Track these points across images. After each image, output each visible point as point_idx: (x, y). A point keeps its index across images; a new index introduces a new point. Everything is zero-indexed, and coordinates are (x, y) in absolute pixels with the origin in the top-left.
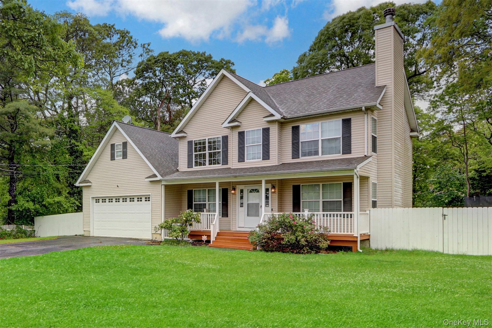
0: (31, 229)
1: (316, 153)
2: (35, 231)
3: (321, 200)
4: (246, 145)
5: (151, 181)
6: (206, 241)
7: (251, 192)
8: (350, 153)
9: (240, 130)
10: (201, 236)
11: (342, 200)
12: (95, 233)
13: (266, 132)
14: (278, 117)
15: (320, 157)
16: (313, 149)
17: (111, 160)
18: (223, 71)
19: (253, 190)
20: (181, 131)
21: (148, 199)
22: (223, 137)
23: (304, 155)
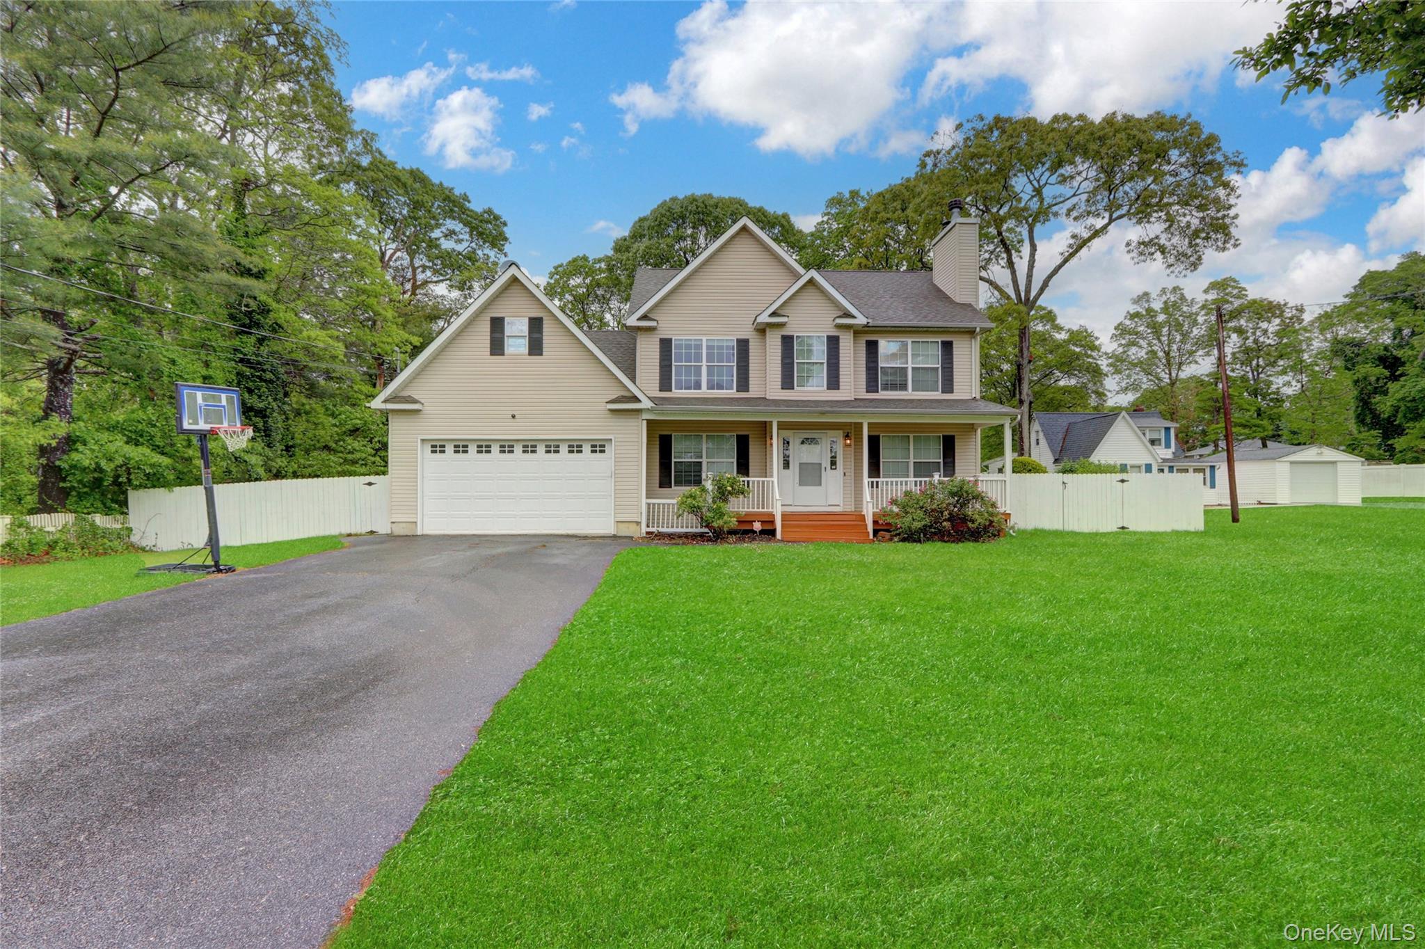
0: (120, 526)
1: (903, 387)
2: (131, 529)
3: (912, 460)
4: (796, 361)
5: (612, 411)
6: (763, 532)
7: (803, 443)
8: (952, 392)
9: (786, 332)
10: (751, 522)
11: (941, 460)
12: (430, 526)
13: (833, 342)
14: (861, 320)
15: (910, 394)
16: (898, 380)
17: (491, 354)
18: (745, 221)
19: (807, 439)
20: (644, 317)
21: (598, 447)
22: (738, 341)
23: (885, 388)
